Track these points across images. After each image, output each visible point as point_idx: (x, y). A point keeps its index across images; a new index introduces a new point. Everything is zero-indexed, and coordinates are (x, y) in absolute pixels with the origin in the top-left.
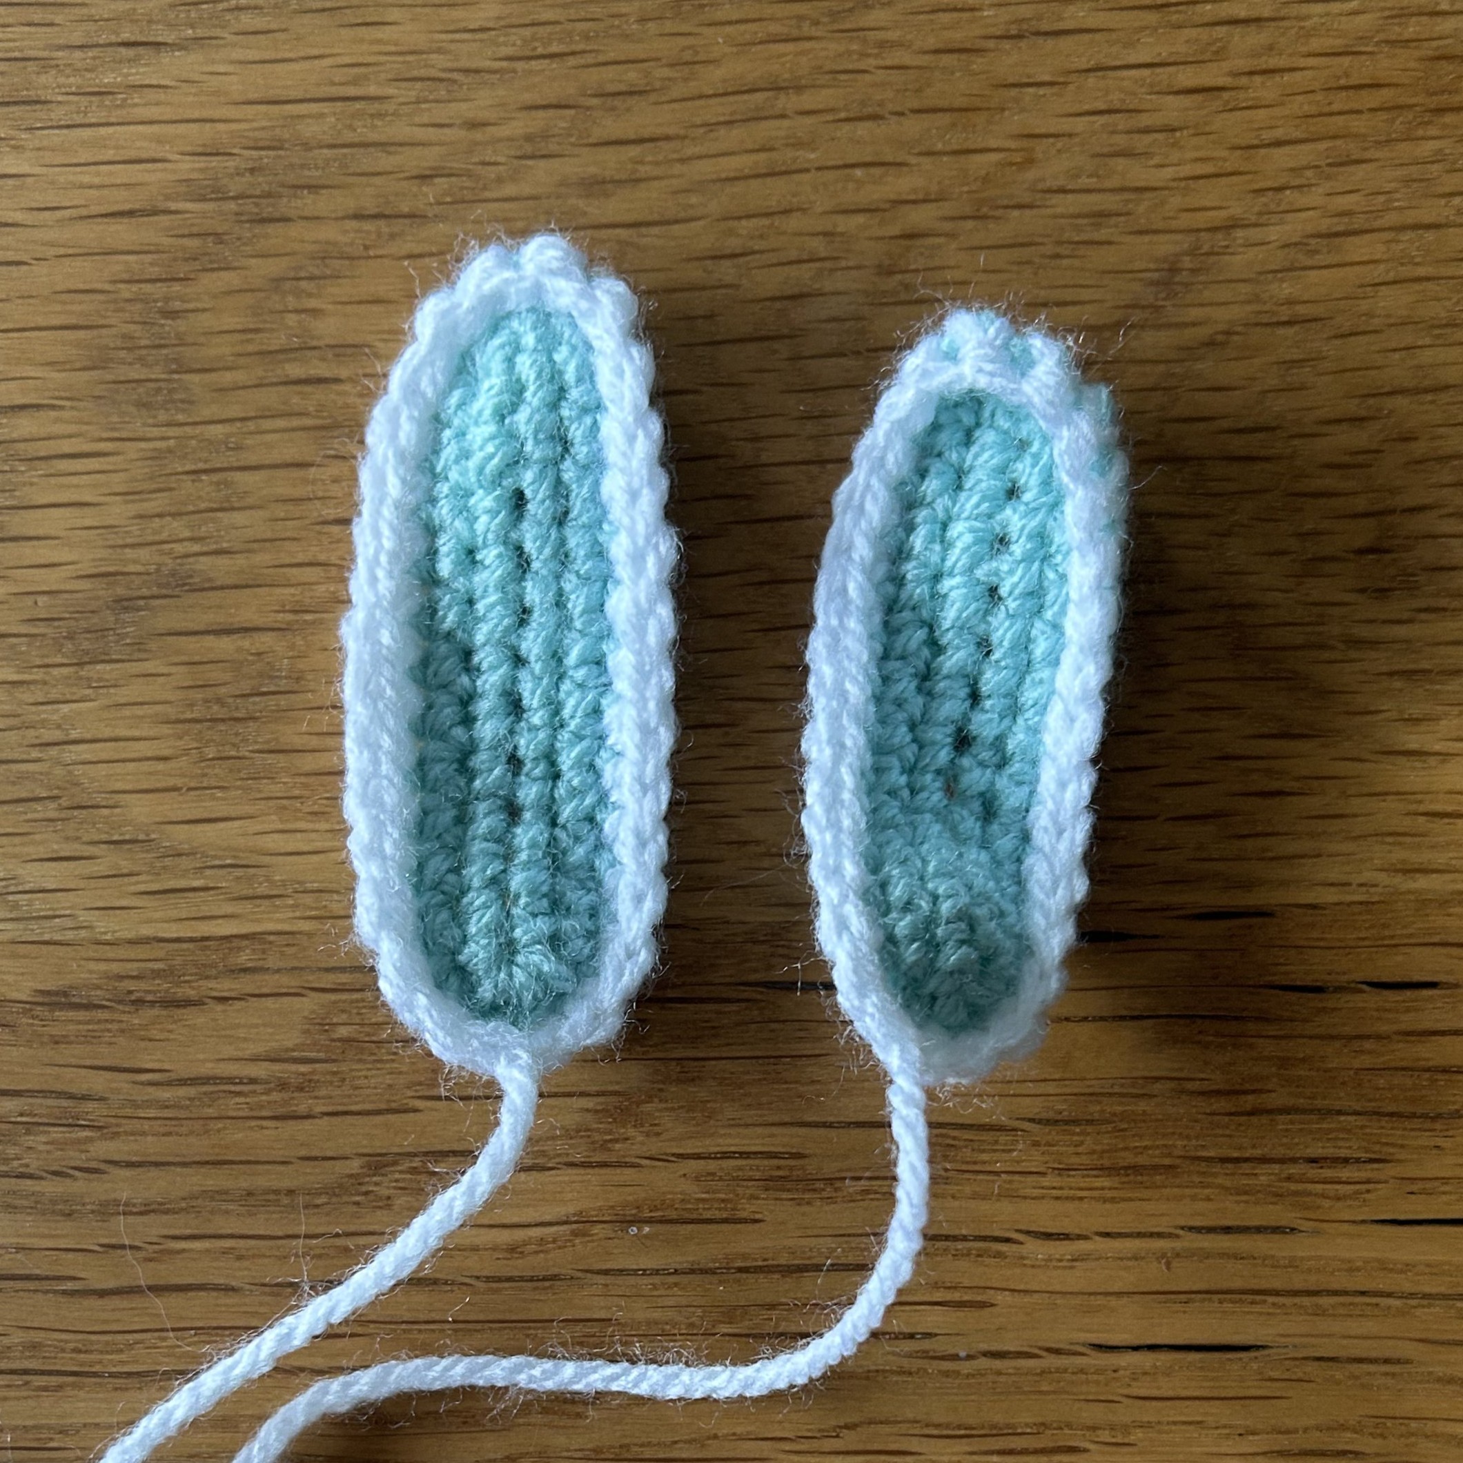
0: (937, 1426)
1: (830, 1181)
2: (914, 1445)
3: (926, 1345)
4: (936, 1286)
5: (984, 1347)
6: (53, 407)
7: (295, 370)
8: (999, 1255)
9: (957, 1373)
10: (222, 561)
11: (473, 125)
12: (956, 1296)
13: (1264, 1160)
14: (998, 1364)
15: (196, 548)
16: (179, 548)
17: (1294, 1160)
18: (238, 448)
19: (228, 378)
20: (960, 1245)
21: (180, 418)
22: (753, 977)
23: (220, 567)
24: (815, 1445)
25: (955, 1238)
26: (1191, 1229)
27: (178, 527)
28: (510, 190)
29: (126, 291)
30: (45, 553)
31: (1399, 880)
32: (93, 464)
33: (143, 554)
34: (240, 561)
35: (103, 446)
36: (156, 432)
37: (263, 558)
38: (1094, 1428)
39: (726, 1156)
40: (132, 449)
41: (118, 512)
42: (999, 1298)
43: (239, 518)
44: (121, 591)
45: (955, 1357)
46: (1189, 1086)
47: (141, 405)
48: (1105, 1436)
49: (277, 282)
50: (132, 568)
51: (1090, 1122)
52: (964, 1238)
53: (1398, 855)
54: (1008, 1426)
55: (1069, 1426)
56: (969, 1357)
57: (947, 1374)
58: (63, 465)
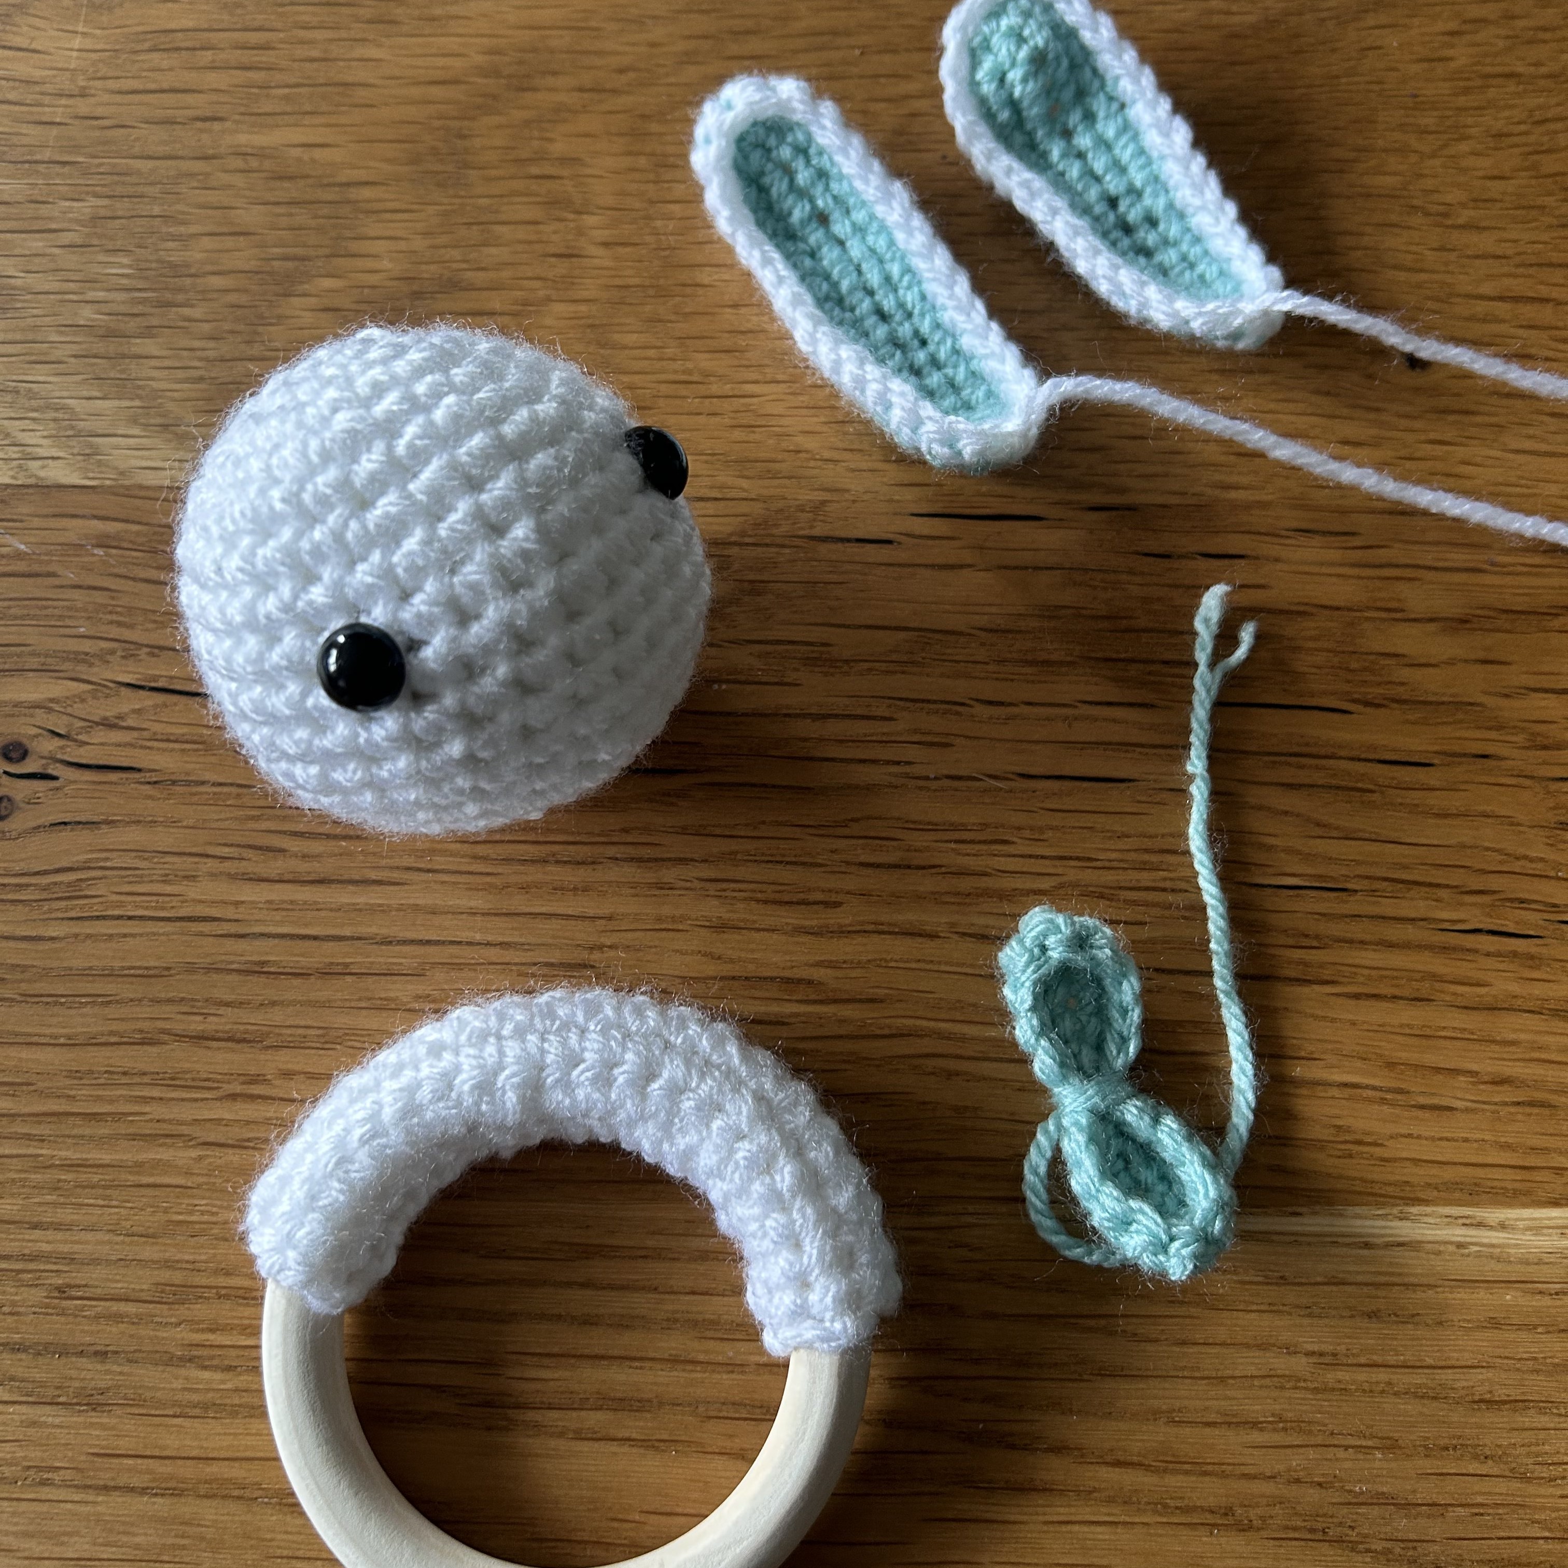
0: (914, 822)
1: (847, 662)
2: (898, 834)
3: (907, 769)
4: (915, 731)
5: (946, 772)
6: (383, 184)
7: (535, 170)
8: (958, 713)
9: (928, 789)
10: (481, 274)
11: (653, 45)
12: (929, 738)
13: (1133, 661)
14: (956, 784)
15: (465, 266)
16: (455, 266)
17: (1153, 662)
18: (497, 212)
19: (494, 172)
20: (932, 706)
21: (463, 193)
22: (801, 533)
23: (479, 278)
24: (831, 831)
25: (928, 701)
26: (1085, 702)
27: (456, 254)
28: (672, 80)
29: (437, 123)
30: (369, 264)
31: (1217, 492)
32: (406, 216)
33: (433, 267)
34: (492, 275)
35: (415, 207)
36: (446, 201)
37: (506, 274)
38: (1019, 828)
39: (779, 642)
40: (431, 209)
41: (419, 243)
42: (958, 741)
43: (493, 251)
44: (415, 288)
45: (927, 778)
46: (1084, 612)
47: (439, 185)
48: (1027, 833)
49: (527, 123)
50: (425, 276)
51: (1020, 632)
52: (935, 702)
53: (1218, 477)
54: (962, 824)
55: (1003, 826)
56: (936, 778)
57: (921, 788)
58: (388, 216)
